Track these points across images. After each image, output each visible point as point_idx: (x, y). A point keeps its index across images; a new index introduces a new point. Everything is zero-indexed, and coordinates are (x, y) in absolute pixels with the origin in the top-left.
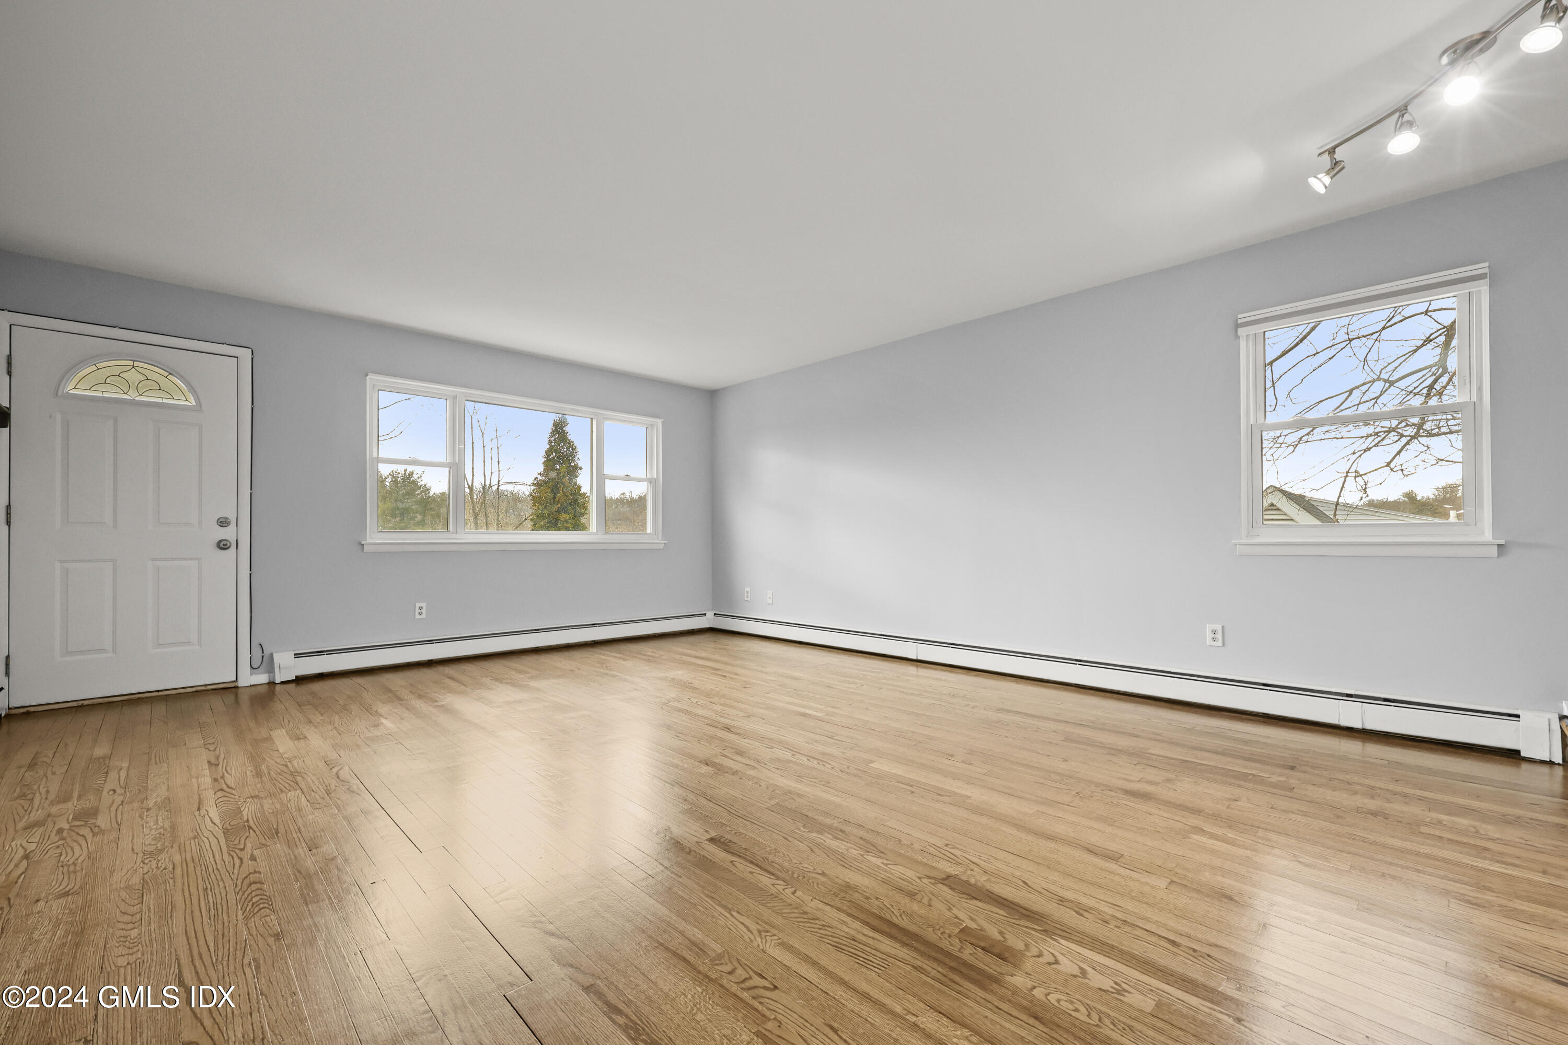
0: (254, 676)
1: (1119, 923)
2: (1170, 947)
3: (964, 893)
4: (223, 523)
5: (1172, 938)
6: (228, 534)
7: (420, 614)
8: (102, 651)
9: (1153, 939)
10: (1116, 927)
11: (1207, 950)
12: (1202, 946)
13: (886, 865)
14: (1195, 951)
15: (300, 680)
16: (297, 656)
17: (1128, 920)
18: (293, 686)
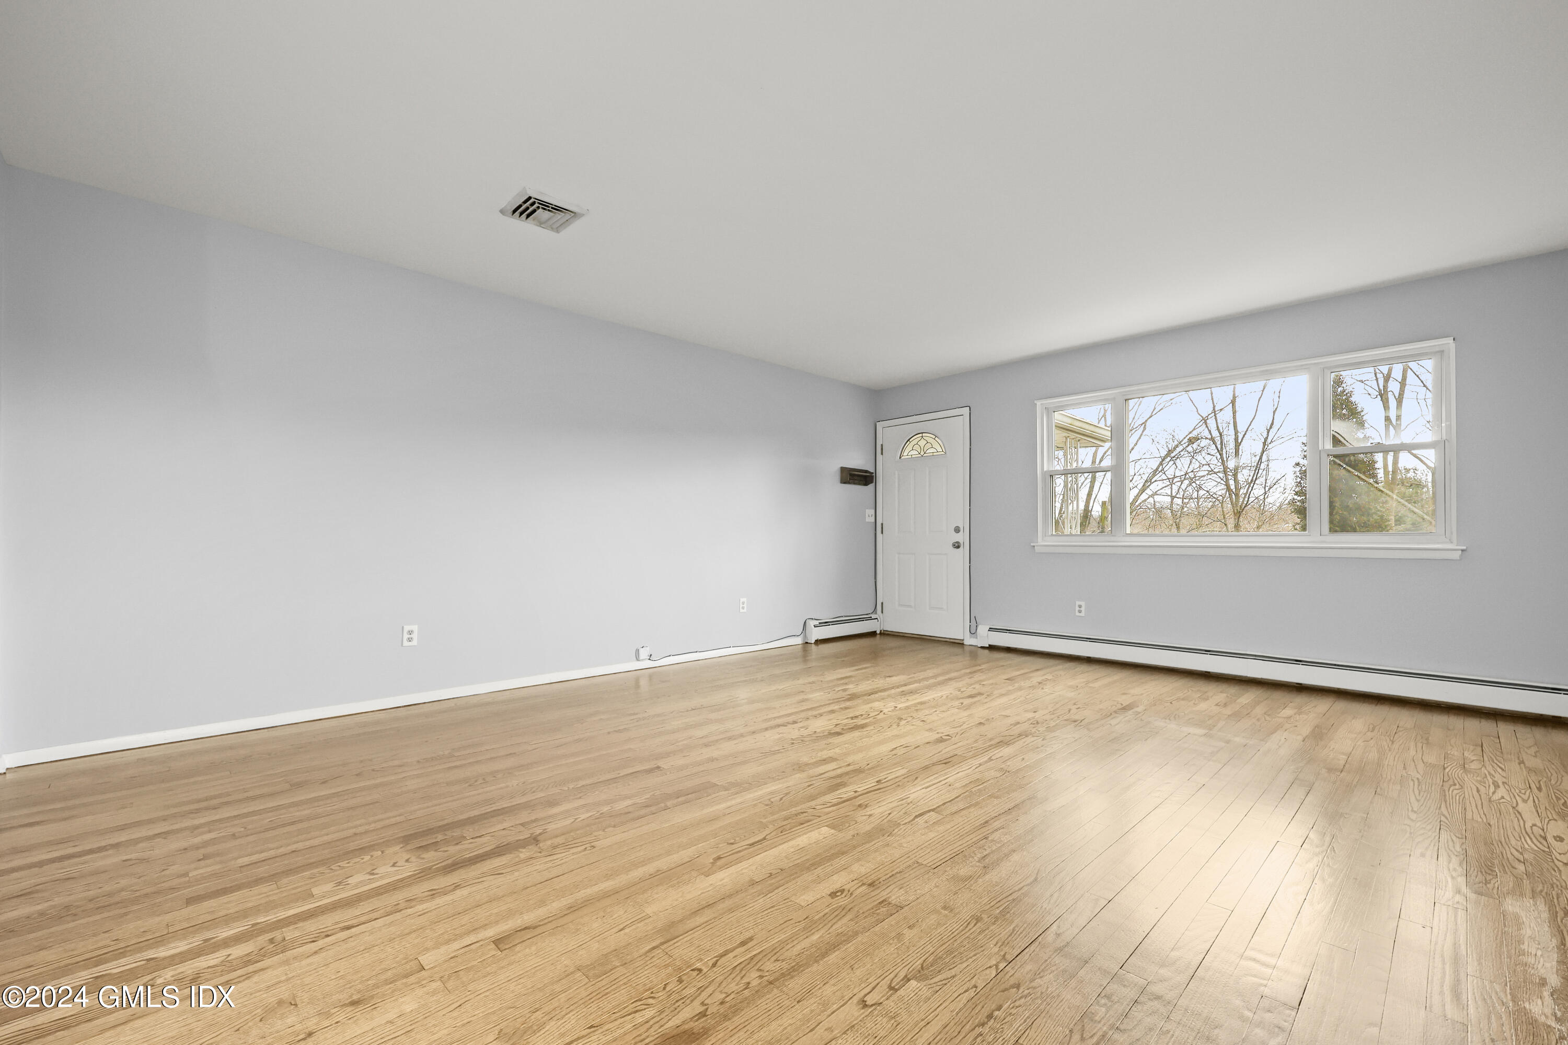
0: (972, 639)
1: (400, 907)
2: (346, 924)
3: (508, 844)
4: (957, 530)
5: (353, 930)
6: (959, 537)
7: (1080, 612)
8: (910, 606)
9: (363, 919)
10: (398, 904)
11: (320, 943)
12: (326, 943)
13: (576, 819)
14: (328, 936)
15: (992, 648)
16: (991, 629)
17: (398, 914)
18: (986, 651)
